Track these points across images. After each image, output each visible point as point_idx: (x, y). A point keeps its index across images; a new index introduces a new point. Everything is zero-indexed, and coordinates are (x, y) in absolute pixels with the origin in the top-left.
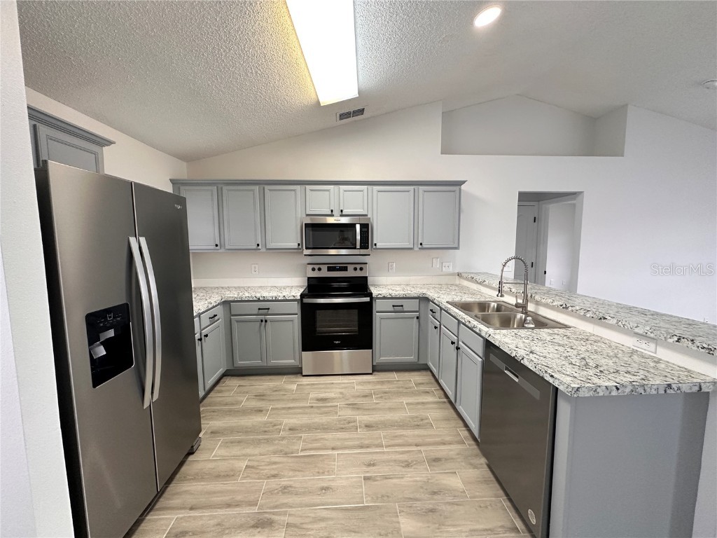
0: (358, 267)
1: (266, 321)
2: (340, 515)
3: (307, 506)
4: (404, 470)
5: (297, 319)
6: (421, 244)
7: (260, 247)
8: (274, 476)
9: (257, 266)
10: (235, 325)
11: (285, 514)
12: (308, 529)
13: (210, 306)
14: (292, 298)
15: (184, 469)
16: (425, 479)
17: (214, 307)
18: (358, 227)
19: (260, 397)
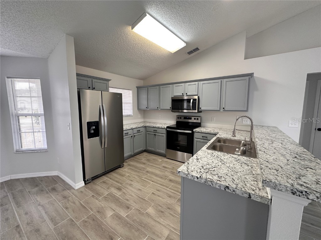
0: (196, 118)
1: (156, 135)
2: (137, 197)
3: (132, 191)
4: (167, 197)
5: (165, 135)
6: (224, 108)
7: (158, 108)
8: (131, 181)
9: (160, 115)
10: (147, 135)
11: (125, 189)
12: (126, 196)
13: (137, 127)
14: (164, 128)
15: (117, 170)
16: (170, 203)
17: (139, 128)
18: (192, 100)
19: (148, 160)
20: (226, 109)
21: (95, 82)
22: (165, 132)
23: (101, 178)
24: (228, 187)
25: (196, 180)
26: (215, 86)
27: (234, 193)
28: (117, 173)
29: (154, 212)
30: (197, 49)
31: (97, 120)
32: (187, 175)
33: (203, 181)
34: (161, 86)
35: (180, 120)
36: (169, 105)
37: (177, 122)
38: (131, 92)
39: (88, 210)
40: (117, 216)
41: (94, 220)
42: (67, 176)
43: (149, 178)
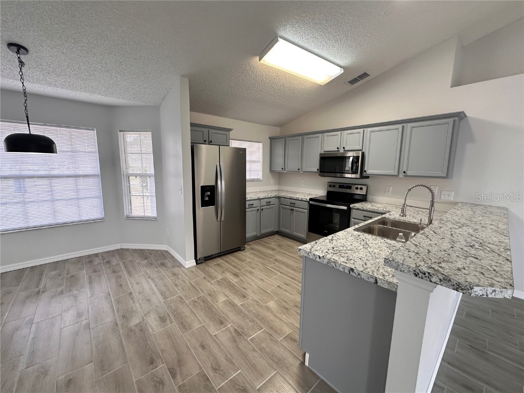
0: (359, 187)
1: (293, 210)
2: (256, 287)
3: (252, 280)
5: (306, 211)
6: (404, 172)
7: (300, 170)
8: (253, 268)
9: (304, 181)
10: (282, 209)
11: (243, 277)
12: (244, 284)
13: (267, 197)
14: (305, 200)
15: (235, 253)
17: (269, 198)
18: (351, 159)
19: (280, 246)
20: (409, 173)
21: (212, 133)
22: (306, 206)
23: (215, 259)
24: (352, 270)
25: (318, 259)
26: (393, 134)
27: (359, 277)
28: (235, 257)
29: (276, 308)
30: (365, 75)
31: (213, 183)
32: (308, 254)
33: (325, 261)
34: (305, 137)
35: (332, 189)
36: (315, 165)
37: (328, 192)
38: (261, 145)
39: (198, 291)
40: (230, 303)
41: (204, 302)
42: (177, 252)
43: (277, 268)
